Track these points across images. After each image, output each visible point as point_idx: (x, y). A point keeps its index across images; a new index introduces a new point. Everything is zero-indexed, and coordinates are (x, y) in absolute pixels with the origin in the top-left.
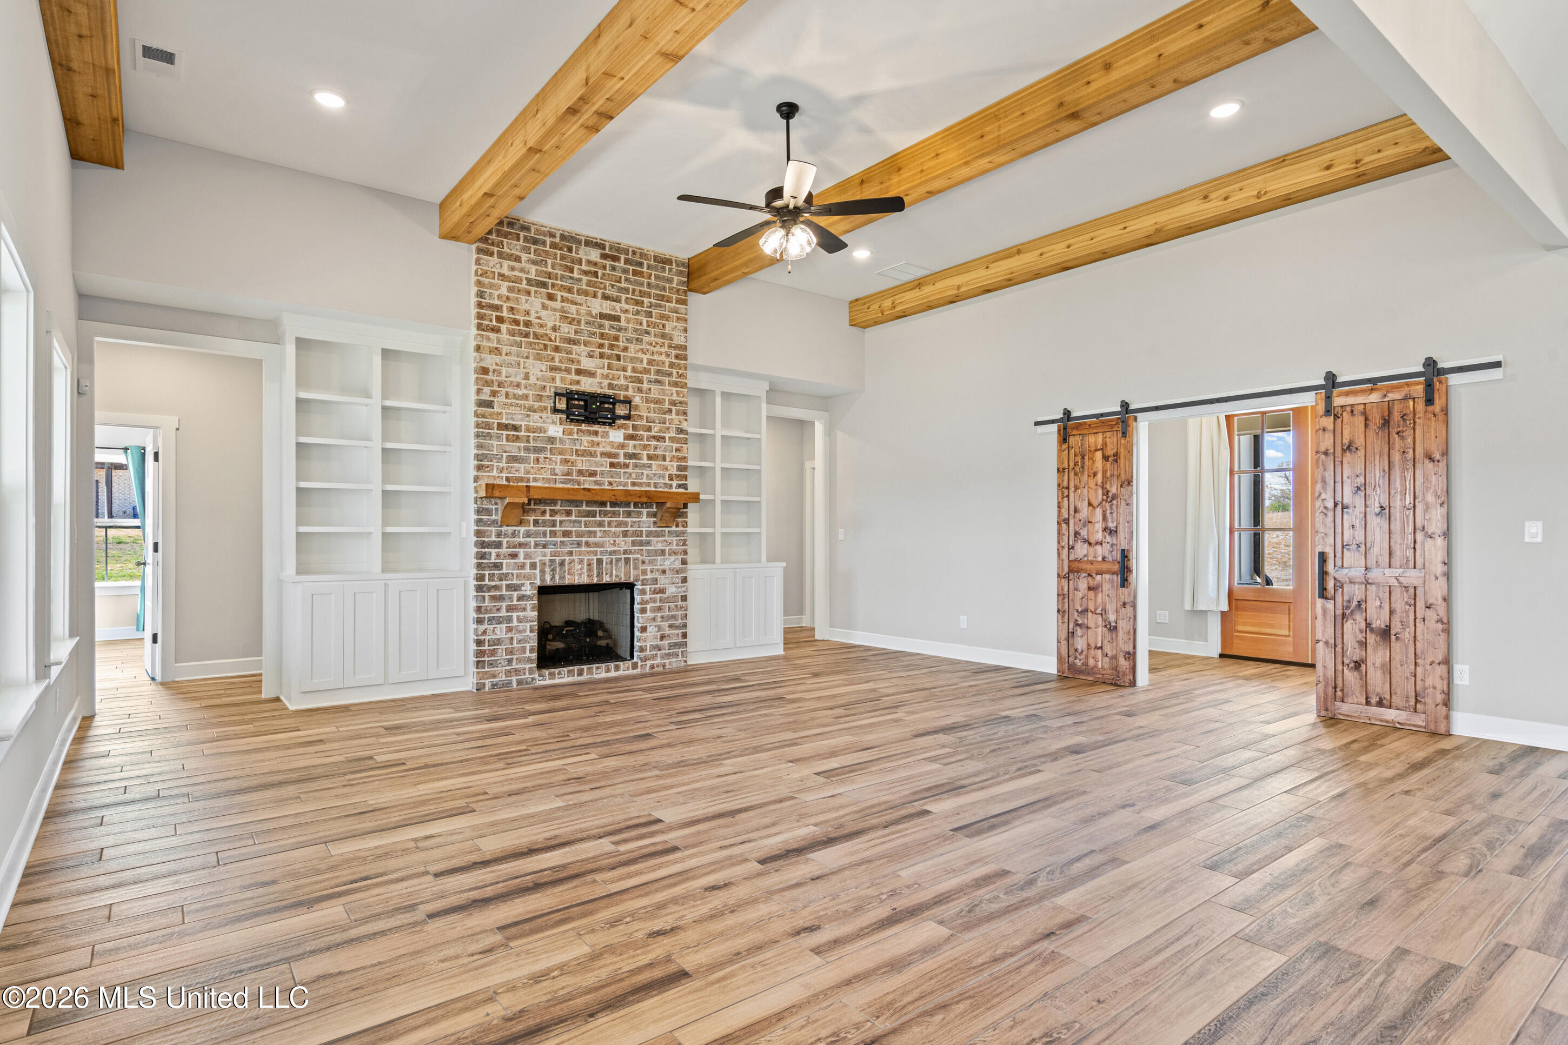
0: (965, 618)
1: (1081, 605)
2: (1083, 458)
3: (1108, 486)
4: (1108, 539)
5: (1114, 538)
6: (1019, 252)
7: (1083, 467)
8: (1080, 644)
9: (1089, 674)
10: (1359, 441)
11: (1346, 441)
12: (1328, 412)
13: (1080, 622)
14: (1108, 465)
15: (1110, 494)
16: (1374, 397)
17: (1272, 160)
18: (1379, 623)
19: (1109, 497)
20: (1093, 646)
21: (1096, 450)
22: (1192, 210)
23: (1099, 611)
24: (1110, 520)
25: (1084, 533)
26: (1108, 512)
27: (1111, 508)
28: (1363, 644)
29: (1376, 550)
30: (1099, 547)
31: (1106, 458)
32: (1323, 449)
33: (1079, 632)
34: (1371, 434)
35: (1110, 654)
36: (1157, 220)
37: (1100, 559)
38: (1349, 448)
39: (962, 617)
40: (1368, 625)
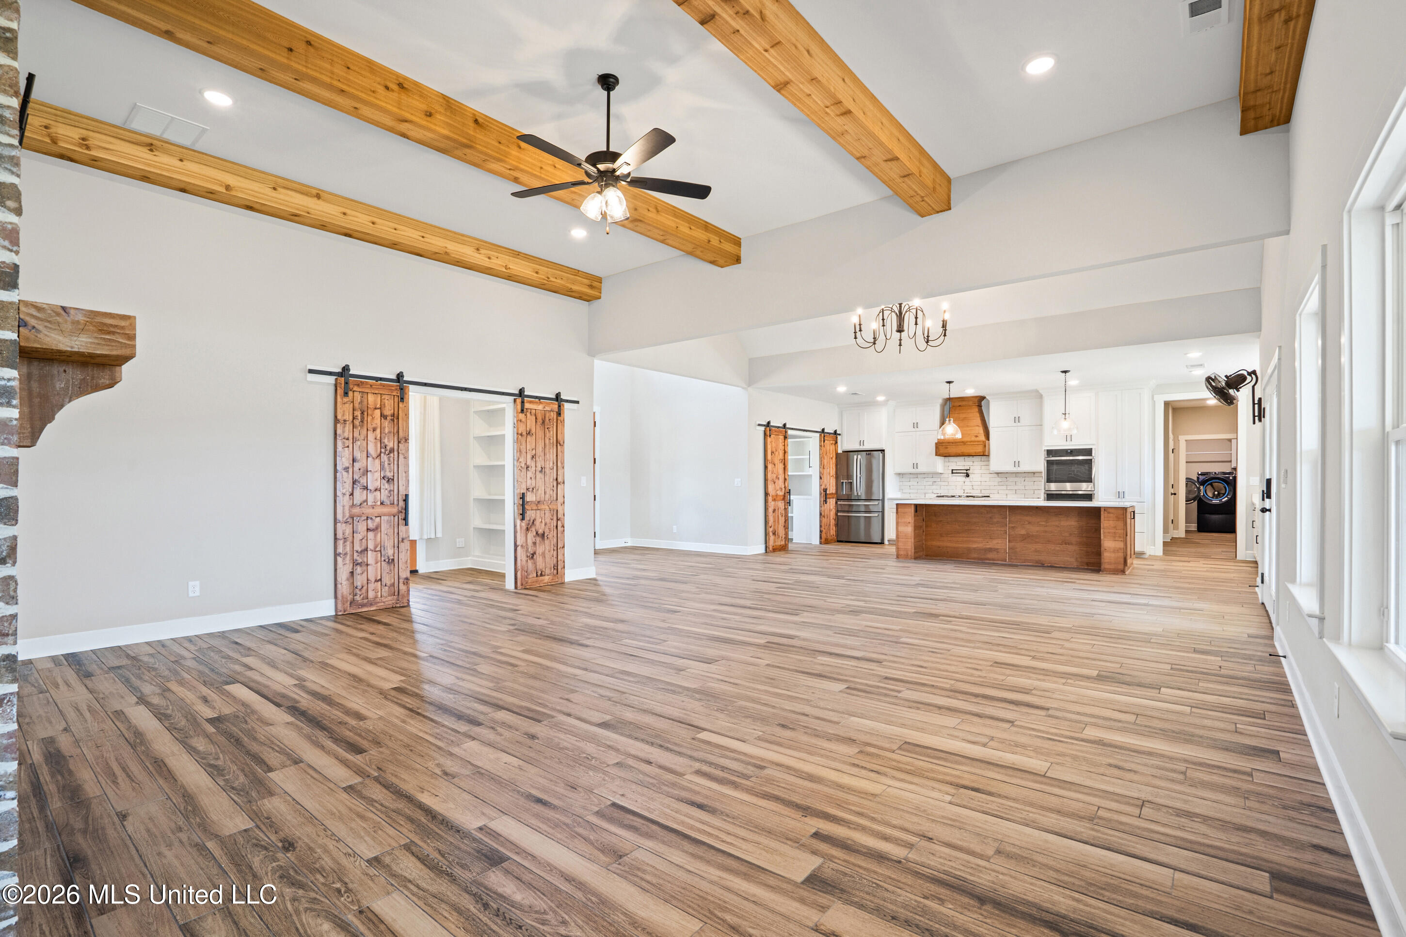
0: (197, 583)
1: (361, 546)
2: (362, 413)
3: (386, 441)
4: (387, 486)
5: (392, 485)
6: (318, 196)
7: (362, 421)
8: (359, 581)
9: (371, 605)
10: (533, 431)
11: (528, 429)
12: (522, 411)
13: (360, 561)
14: (386, 423)
15: (388, 448)
16: (540, 407)
17: (513, 250)
18: (541, 531)
19: (385, 450)
20: (373, 580)
21: (376, 409)
22: (468, 253)
23: (378, 549)
24: (388, 470)
25: (363, 481)
26: (386, 463)
27: (389, 460)
28: (535, 543)
29: (540, 491)
30: (378, 493)
31: (383, 416)
32: (520, 432)
33: (359, 569)
34: (538, 427)
35: (388, 583)
36: (447, 246)
37: (379, 503)
38: (529, 433)
39: (191, 584)
40: (537, 533)
